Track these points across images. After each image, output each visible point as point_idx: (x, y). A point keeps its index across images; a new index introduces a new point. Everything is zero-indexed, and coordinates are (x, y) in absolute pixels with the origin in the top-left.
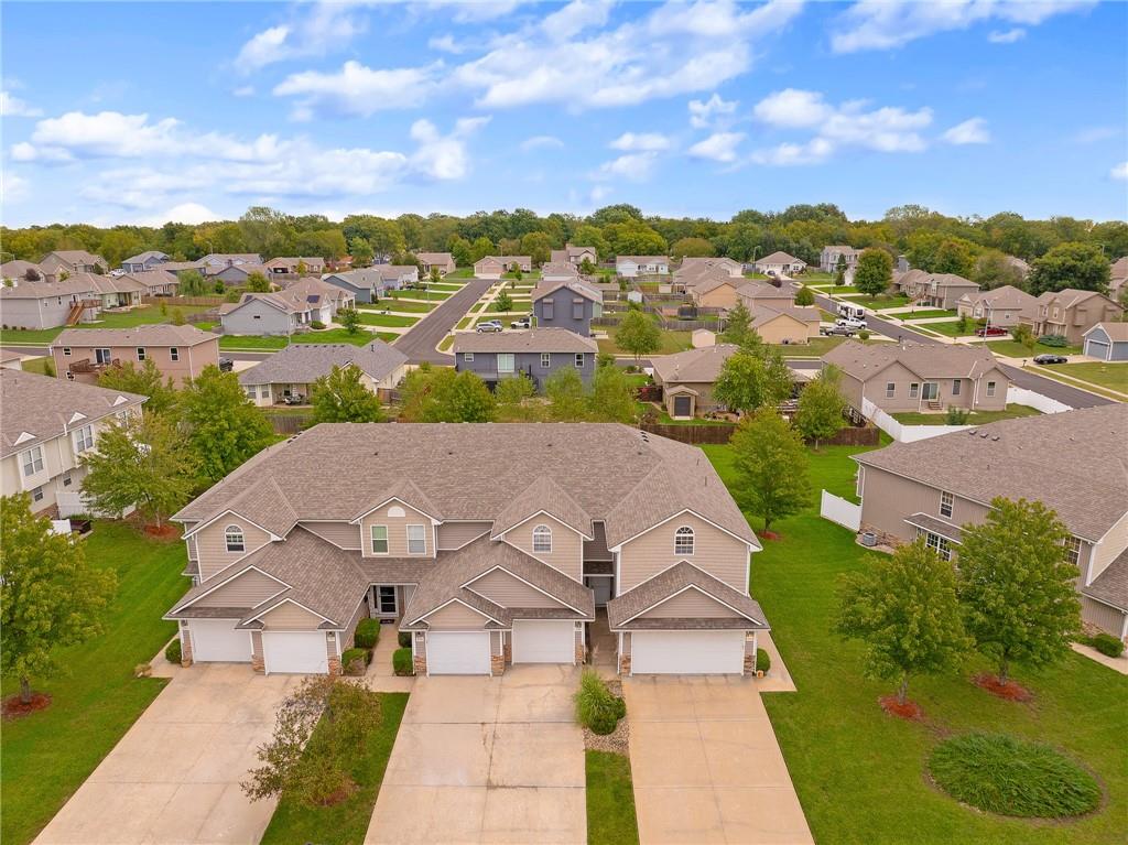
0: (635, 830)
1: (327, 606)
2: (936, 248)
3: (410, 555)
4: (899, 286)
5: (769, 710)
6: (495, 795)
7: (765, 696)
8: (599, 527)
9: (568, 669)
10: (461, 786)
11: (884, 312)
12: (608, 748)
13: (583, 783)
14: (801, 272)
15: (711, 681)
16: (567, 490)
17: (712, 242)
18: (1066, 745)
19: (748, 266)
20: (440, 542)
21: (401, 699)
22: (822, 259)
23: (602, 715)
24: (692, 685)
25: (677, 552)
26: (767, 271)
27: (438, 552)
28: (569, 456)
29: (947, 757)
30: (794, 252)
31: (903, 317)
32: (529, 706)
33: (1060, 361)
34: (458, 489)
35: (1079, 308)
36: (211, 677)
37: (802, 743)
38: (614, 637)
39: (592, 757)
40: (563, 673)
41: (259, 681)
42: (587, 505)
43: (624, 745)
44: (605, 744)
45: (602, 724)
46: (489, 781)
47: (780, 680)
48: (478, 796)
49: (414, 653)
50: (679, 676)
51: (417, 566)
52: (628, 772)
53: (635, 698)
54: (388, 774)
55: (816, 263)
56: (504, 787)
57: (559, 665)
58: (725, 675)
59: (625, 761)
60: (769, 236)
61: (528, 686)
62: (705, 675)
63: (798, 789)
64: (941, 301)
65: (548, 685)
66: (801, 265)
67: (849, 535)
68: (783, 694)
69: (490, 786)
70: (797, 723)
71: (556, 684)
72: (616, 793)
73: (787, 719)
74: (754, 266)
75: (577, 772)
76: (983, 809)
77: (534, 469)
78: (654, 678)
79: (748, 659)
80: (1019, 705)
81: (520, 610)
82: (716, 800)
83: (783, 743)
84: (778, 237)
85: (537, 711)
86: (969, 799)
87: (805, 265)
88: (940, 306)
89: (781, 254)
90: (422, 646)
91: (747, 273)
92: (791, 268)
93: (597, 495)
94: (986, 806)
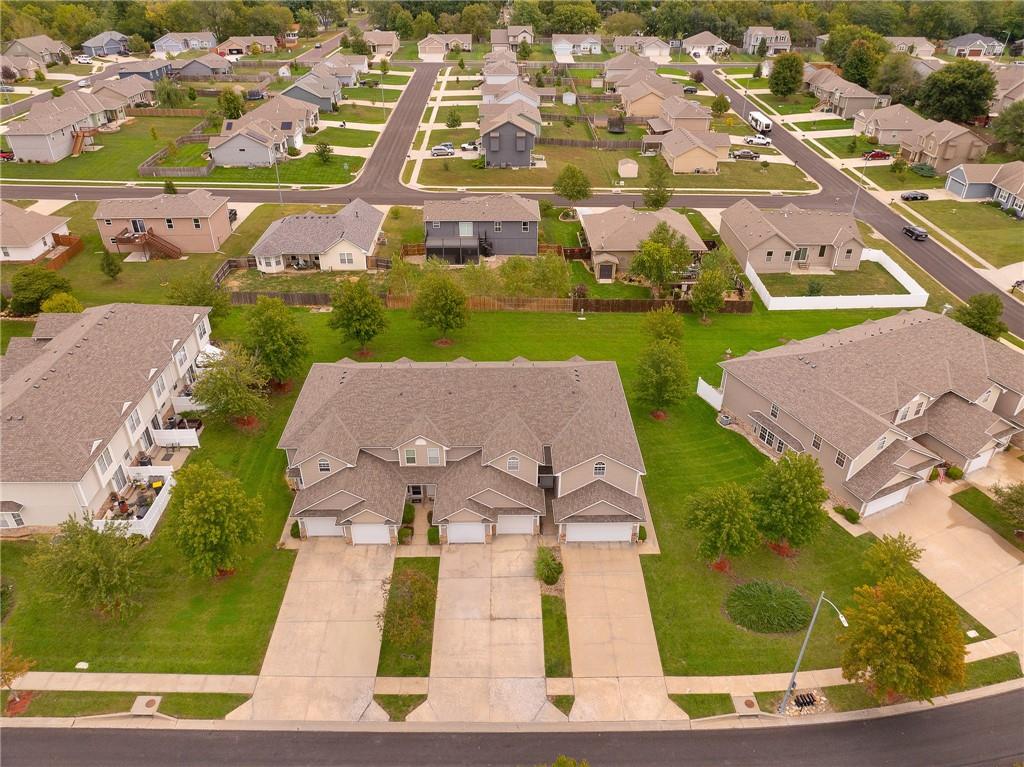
0: (568, 643)
1: (388, 510)
2: (848, 42)
3: (429, 465)
4: (808, 84)
5: (643, 567)
6: (496, 624)
7: (642, 557)
8: (547, 450)
9: (529, 538)
10: (476, 619)
11: (791, 119)
12: (554, 594)
13: (541, 616)
14: (724, 54)
15: (612, 546)
16: (527, 423)
17: (644, 16)
18: (804, 587)
19: (676, 43)
20: (448, 456)
21: (436, 561)
22: (746, 39)
23: (550, 572)
24: (600, 549)
25: (596, 473)
26: (693, 52)
27: (447, 462)
28: (528, 395)
29: (736, 598)
30: (720, 31)
31: (807, 126)
32: (509, 566)
33: (922, 198)
34: (458, 422)
35: (951, 143)
36: (321, 548)
37: (659, 589)
38: (557, 526)
39: (545, 600)
40: (526, 540)
41: (350, 550)
42: (540, 434)
43: (562, 591)
44: (551, 591)
45: (550, 580)
46: (491, 615)
47: (652, 547)
48: (485, 625)
49: (440, 534)
50: (593, 543)
51: (434, 471)
52: (564, 608)
53: (567, 558)
54: (437, 612)
55: (739, 43)
56: (499, 619)
57: (524, 535)
58: (620, 542)
59: (563, 601)
60: (698, 14)
61: (506, 551)
62: (609, 542)
63: (654, 619)
64: (841, 110)
65: (517, 550)
66: (726, 46)
67: (713, 413)
68: (653, 556)
69: (492, 618)
70: (658, 576)
71: (524, 550)
72: (558, 621)
73: (653, 573)
74: (681, 44)
75: (536, 609)
76: (748, 629)
77: (505, 406)
78: (579, 544)
79: (634, 535)
80: (787, 560)
81: (501, 509)
82: (610, 625)
83: (649, 589)
84: (705, 15)
85: (513, 569)
86: (742, 624)
87: (728, 46)
88: (840, 115)
89: (707, 34)
90: (445, 531)
91: (674, 53)
92: (716, 50)
93: (546, 427)
94: (750, 628)
